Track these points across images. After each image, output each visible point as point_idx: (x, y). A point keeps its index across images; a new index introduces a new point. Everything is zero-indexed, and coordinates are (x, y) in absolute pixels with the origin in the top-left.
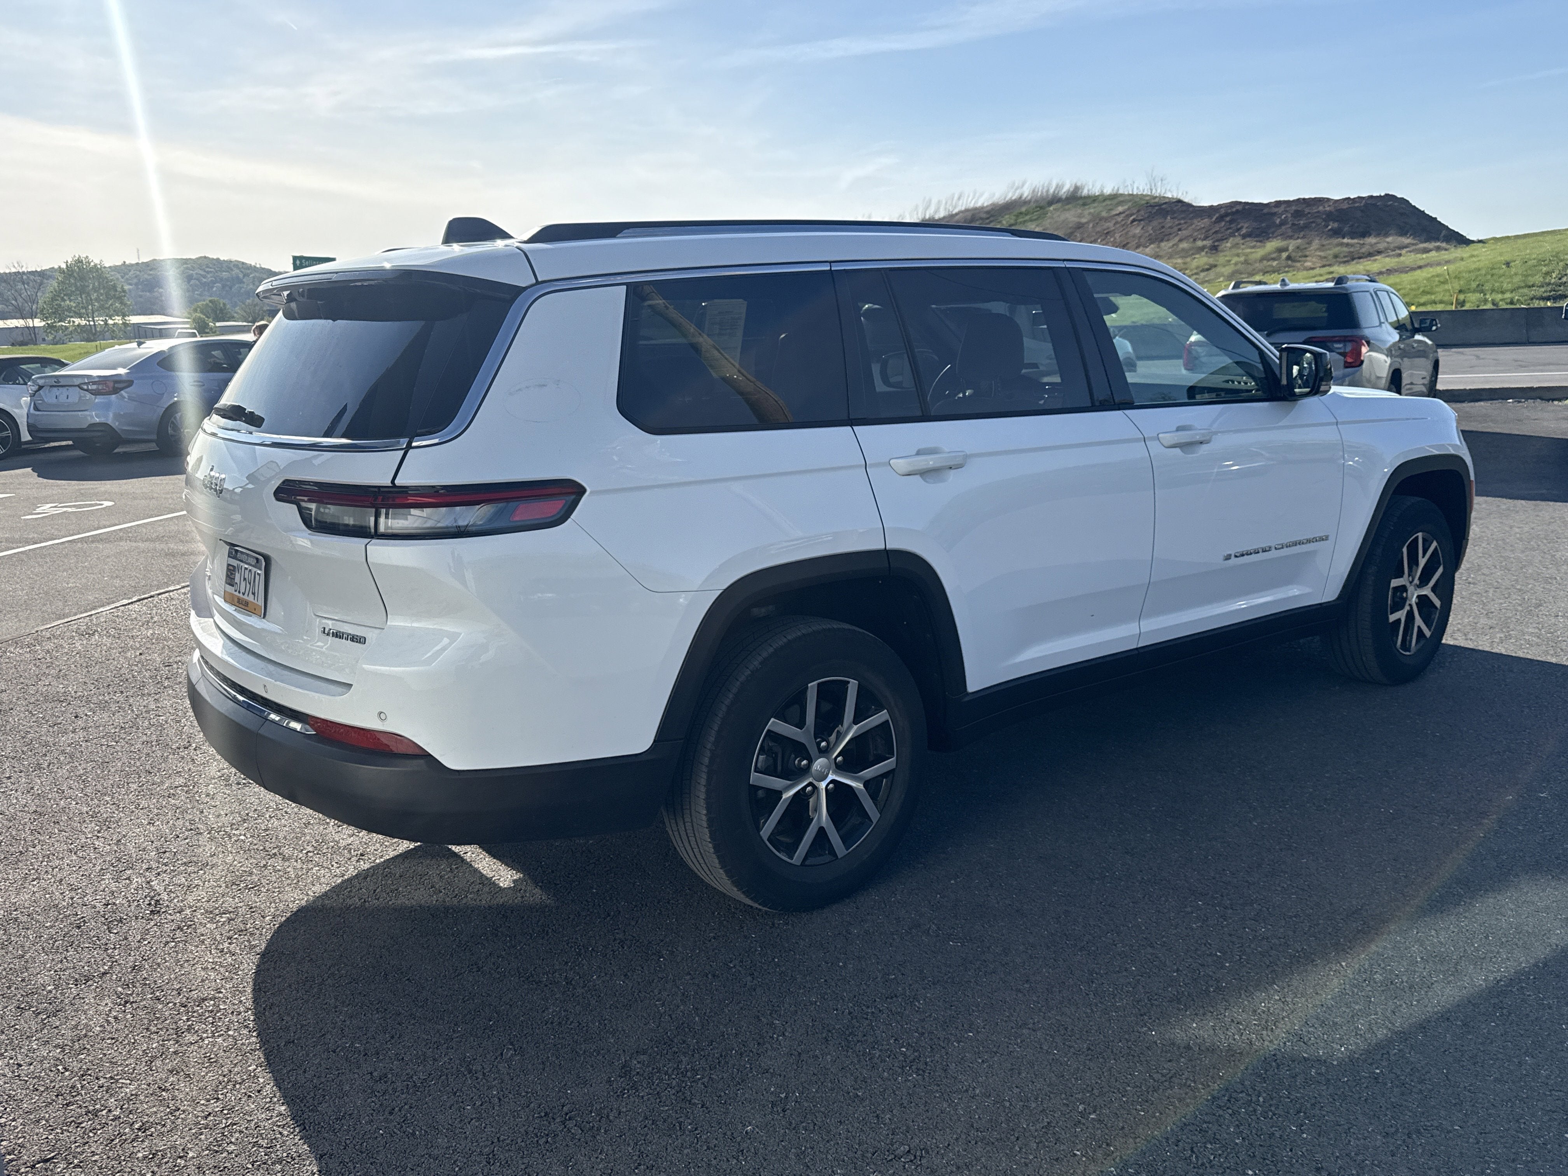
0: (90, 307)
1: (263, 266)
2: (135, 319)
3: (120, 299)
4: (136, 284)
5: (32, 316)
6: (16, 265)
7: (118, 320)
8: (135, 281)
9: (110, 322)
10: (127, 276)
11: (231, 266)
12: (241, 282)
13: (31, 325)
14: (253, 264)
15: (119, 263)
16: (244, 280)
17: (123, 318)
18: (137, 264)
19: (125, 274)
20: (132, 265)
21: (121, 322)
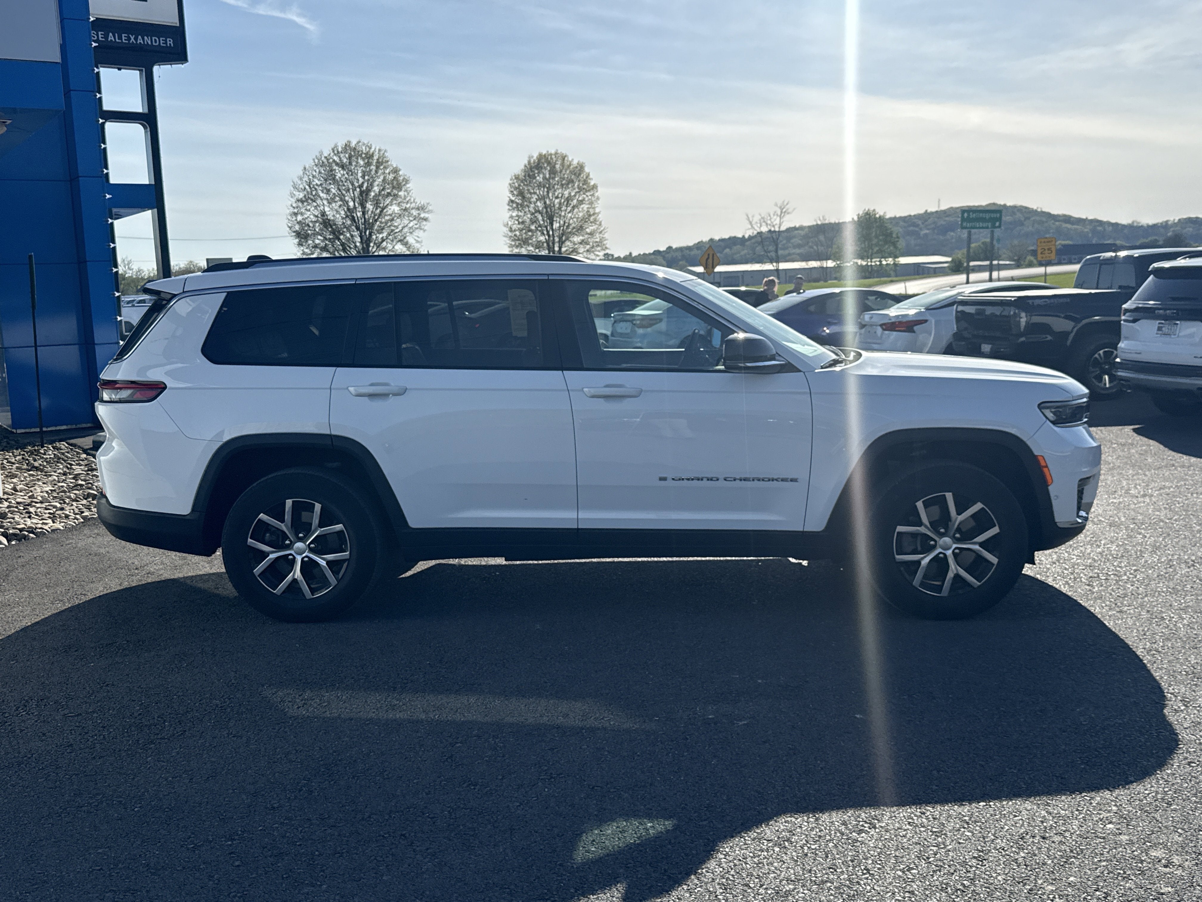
0: (870, 251)
1: (1044, 210)
2: (903, 260)
3: (894, 244)
4: (934, 229)
5: (827, 259)
6: (821, 218)
7: (890, 261)
8: (933, 226)
9: (884, 263)
10: (927, 223)
11: (1015, 210)
12: (1022, 224)
13: (825, 266)
14: (1035, 208)
15: (922, 211)
16: (1025, 223)
17: (894, 260)
18: (937, 212)
19: (926, 221)
20: (932, 213)
21: (892, 263)
